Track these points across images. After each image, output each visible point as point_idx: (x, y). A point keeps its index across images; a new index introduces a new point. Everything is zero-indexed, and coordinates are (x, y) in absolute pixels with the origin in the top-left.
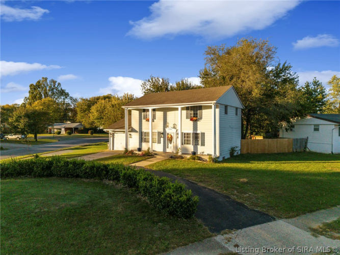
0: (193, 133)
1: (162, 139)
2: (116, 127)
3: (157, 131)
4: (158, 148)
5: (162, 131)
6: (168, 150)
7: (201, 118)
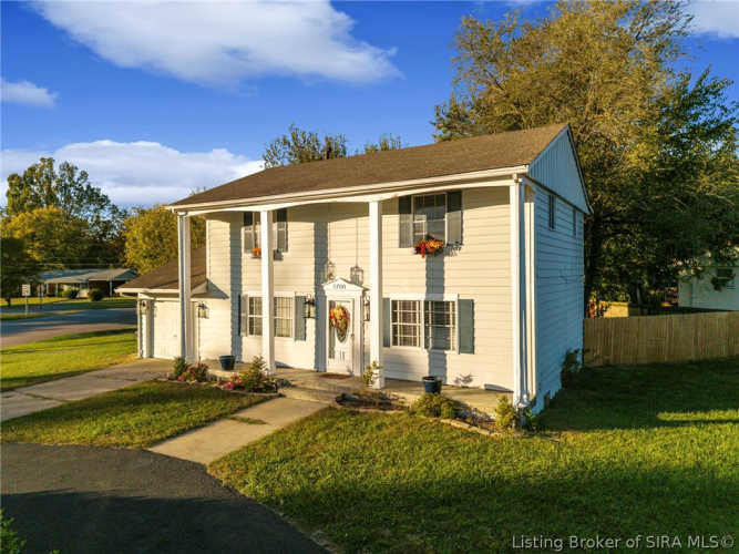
0: (426, 303)
1: (311, 323)
2: (159, 279)
3: (292, 295)
4: (298, 355)
5: (310, 293)
6: (333, 366)
7: (459, 243)
